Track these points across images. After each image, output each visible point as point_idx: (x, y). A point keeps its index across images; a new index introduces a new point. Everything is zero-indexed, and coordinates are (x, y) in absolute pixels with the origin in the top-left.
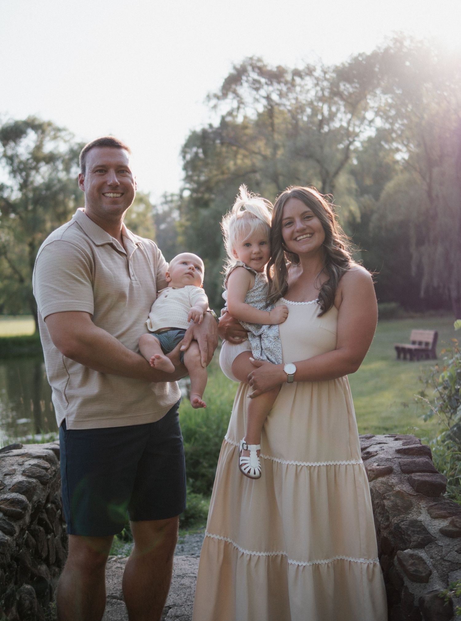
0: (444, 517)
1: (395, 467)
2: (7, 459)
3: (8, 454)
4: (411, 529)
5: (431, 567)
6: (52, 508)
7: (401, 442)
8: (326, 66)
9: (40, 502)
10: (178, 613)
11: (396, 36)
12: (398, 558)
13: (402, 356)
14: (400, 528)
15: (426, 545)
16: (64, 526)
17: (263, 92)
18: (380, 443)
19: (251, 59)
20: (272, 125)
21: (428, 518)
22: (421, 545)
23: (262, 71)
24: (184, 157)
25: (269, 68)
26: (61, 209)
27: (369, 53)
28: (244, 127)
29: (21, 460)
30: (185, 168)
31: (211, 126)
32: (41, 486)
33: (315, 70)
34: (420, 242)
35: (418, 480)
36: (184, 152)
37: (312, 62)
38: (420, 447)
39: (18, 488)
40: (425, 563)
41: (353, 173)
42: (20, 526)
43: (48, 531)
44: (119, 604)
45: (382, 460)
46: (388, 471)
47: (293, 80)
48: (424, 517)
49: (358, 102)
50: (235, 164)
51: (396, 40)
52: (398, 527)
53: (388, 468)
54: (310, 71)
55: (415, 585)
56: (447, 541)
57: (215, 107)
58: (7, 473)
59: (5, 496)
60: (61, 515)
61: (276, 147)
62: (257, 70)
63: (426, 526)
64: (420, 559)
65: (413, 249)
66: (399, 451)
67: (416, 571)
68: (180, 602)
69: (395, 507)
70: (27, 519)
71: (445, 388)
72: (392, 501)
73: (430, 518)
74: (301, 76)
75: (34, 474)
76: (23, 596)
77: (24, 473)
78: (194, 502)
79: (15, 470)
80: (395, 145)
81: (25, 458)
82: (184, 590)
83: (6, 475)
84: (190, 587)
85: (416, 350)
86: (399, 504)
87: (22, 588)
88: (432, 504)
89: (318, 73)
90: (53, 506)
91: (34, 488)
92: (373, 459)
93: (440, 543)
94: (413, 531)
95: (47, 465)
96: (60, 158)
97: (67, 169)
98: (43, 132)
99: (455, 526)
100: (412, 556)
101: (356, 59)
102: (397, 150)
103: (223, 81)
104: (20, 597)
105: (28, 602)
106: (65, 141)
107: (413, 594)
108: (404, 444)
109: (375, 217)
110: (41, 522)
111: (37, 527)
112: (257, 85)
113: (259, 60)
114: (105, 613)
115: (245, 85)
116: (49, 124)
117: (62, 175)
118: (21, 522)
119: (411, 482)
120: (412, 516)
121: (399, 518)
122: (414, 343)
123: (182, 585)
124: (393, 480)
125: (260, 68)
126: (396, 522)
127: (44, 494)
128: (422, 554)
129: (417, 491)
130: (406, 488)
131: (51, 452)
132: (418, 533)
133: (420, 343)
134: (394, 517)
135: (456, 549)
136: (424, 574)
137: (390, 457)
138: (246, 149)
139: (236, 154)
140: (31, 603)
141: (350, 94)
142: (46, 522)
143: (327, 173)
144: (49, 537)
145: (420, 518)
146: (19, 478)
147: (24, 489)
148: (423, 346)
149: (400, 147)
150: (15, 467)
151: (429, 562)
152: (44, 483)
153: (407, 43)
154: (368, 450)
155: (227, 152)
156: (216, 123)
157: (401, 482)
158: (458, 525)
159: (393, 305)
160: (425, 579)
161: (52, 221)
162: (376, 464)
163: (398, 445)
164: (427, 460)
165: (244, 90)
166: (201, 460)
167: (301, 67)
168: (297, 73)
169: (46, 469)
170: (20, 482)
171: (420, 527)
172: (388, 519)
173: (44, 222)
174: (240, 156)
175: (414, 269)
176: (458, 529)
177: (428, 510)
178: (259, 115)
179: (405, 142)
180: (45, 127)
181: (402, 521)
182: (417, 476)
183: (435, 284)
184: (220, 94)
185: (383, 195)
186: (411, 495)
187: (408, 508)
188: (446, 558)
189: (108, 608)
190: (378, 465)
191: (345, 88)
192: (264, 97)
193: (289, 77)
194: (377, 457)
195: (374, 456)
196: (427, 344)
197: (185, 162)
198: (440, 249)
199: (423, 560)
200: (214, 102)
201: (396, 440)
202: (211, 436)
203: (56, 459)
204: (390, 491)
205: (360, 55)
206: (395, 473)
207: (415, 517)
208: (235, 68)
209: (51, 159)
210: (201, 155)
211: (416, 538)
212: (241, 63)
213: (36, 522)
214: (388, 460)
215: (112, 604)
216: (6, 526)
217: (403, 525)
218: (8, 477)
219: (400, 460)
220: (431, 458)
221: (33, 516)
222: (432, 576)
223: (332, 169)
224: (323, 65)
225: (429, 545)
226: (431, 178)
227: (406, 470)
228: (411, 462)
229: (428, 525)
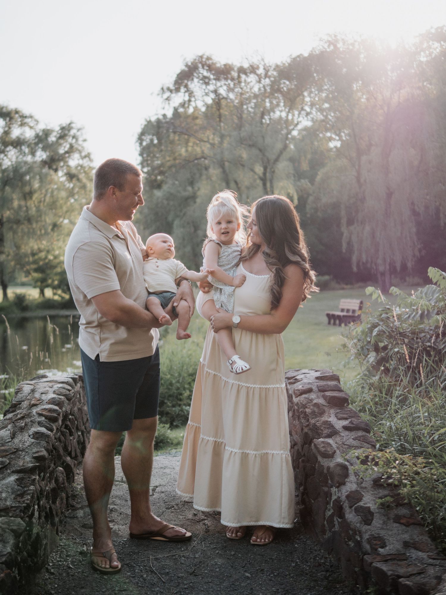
0: (346, 419)
1: (314, 388)
2: (40, 384)
3: (40, 381)
4: (324, 426)
5: (336, 449)
6: (73, 419)
7: (319, 373)
8: (268, 65)
9: (67, 412)
10: (163, 490)
11: (330, 39)
12: (314, 444)
13: (332, 321)
14: (316, 425)
15: (333, 436)
16: (79, 433)
17: (211, 87)
18: (304, 374)
19: (201, 57)
20: (220, 116)
21: (335, 419)
22: (329, 436)
23: (210, 68)
24: (141, 144)
25: (218, 65)
26: (27, 189)
27: (306, 55)
28: (194, 117)
29: (50, 384)
30: (141, 154)
31: (164, 116)
32: (67, 402)
33: (258, 68)
34: (350, 222)
35: (329, 396)
36: (140, 139)
37: (255, 60)
38: (331, 375)
39: (52, 402)
40: (332, 446)
41: (292, 160)
42: (56, 426)
43: (71, 434)
44: (121, 485)
45: (305, 384)
46: (310, 391)
47: (239, 77)
48: (332, 419)
49: (295, 98)
50: (187, 151)
51: (330, 43)
52: (315, 424)
53: (309, 388)
54: (253, 69)
55: (325, 459)
56: (347, 433)
57: (168, 99)
58: (43, 392)
59: (44, 407)
60: (77, 425)
61: (222, 137)
62: (206, 68)
63: (333, 425)
64: (329, 444)
65: (344, 229)
66: (317, 378)
67: (325, 451)
68: (164, 483)
69: (313, 412)
70: (60, 422)
71: (359, 340)
72: (311, 409)
73: (336, 419)
74: (246, 74)
75: (62, 393)
76: (58, 474)
77: (54, 392)
78: (163, 431)
79: (48, 391)
80: (328, 134)
81: (53, 384)
82: (166, 476)
83: (42, 393)
84: (171, 474)
85: (344, 316)
86: (316, 411)
87: (57, 469)
88: (338, 411)
89: (261, 71)
90: (73, 417)
91: (63, 402)
92: (299, 383)
93: (342, 434)
94: (325, 427)
95: (70, 388)
96: (26, 142)
97: (33, 153)
98: (11, 119)
99: (353, 424)
100: (323, 442)
101: (294, 59)
102: (330, 139)
103: (176, 76)
104: (57, 475)
105: (61, 479)
106: (31, 128)
107: (323, 466)
108: (321, 374)
109: (311, 199)
110: (66, 427)
111: (65, 430)
112: (207, 81)
113: (208, 58)
114: (112, 491)
115: (196, 80)
116: (17, 112)
117: (29, 158)
118: (57, 424)
119: (324, 397)
120: (325, 418)
121: (315, 420)
122: (342, 310)
123: (165, 473)
124: (312, 396)
125: (209, 66)
126: (313, 422)
127: (69, 407)
128: (330, 441)
129: (328, 403)
130: (321, 401)
131: (71, 380)
132: (328, 428)
133: (348, 311)
134: (312, 419)
135: (352, 437)
136: (330, 453)
137: (311, 382)
138: (196, 138)
139: (187, 142)
140: (63, 479)
141: (289, 90)
142: (70, 427)
143: (268, 160)
144: (71, 438)
145: (329, 420)
146: (51, 396)
147: (57, 402)
148: (350, 314)
149: (334, 136)
150: (48, 389)
151: (334, 446)
152: (69, 399)
153: (340, 45)
154: (296, 377)
155: (179, 140)
156: (170, 114)
157: (318, 397)
158: (354, 423)
159: (327, 277)
160: (332, 456)
161: (19, 199)
162: (301, 386)
163: (318, 374)
164: (336, 383)
165: (195, 85)
166: (166, 401)
167: (246, 65)
168: (242, 71)
169: (69, 390)
170: (53, 398)
171: (329, 425)
172: (308, 421)
173: (12, 200)
174: (190, 144)
175: (344, 246)
176: (354, 426)
177: (335, 415)
178: (208, 106)
179: (338, 133)
180: (12, 115)
181: (318, 421)
182: (328, 394)
183: (364, 260)
184: (172, 87)
185: (318, 178)
186: (324, 405)
187: (322, 413)
188: (346, 443)
189: (114, 487)
190: (303, 387)
191: (285, 85)
192: (212, 92)
193: (235, 74)
194: (302, 382)
195: (300, 381)
196: (354, 311)
197: (142, 147)
198: (367, 228)
199: (331, 445)
200: (167, 94)
201: (316, 371)
202: (174, 382)
203: (74, 384)
204: (310, 403)
205: (298, 56)
206: (314, 392)
207: (326, 419)
208: (187, 66)
209: (18, 143)
210: (156, 141)
211: (326, 432)
212: (192, 60)
213: (64, 426)
214: (309, 383)
215: (116, 485)
216: (48, 425)
217: (318, 424)
218: (43, 395)
219: (318, 383)
220: (339, 382)
221: (63, 421)
222: (336, 454)
223: (272, 157)
224: (265, 64)
225: (335, 436)
226: (359, 166)
227: (322, 390)
228: (325, 385)
229: (335, 424)
